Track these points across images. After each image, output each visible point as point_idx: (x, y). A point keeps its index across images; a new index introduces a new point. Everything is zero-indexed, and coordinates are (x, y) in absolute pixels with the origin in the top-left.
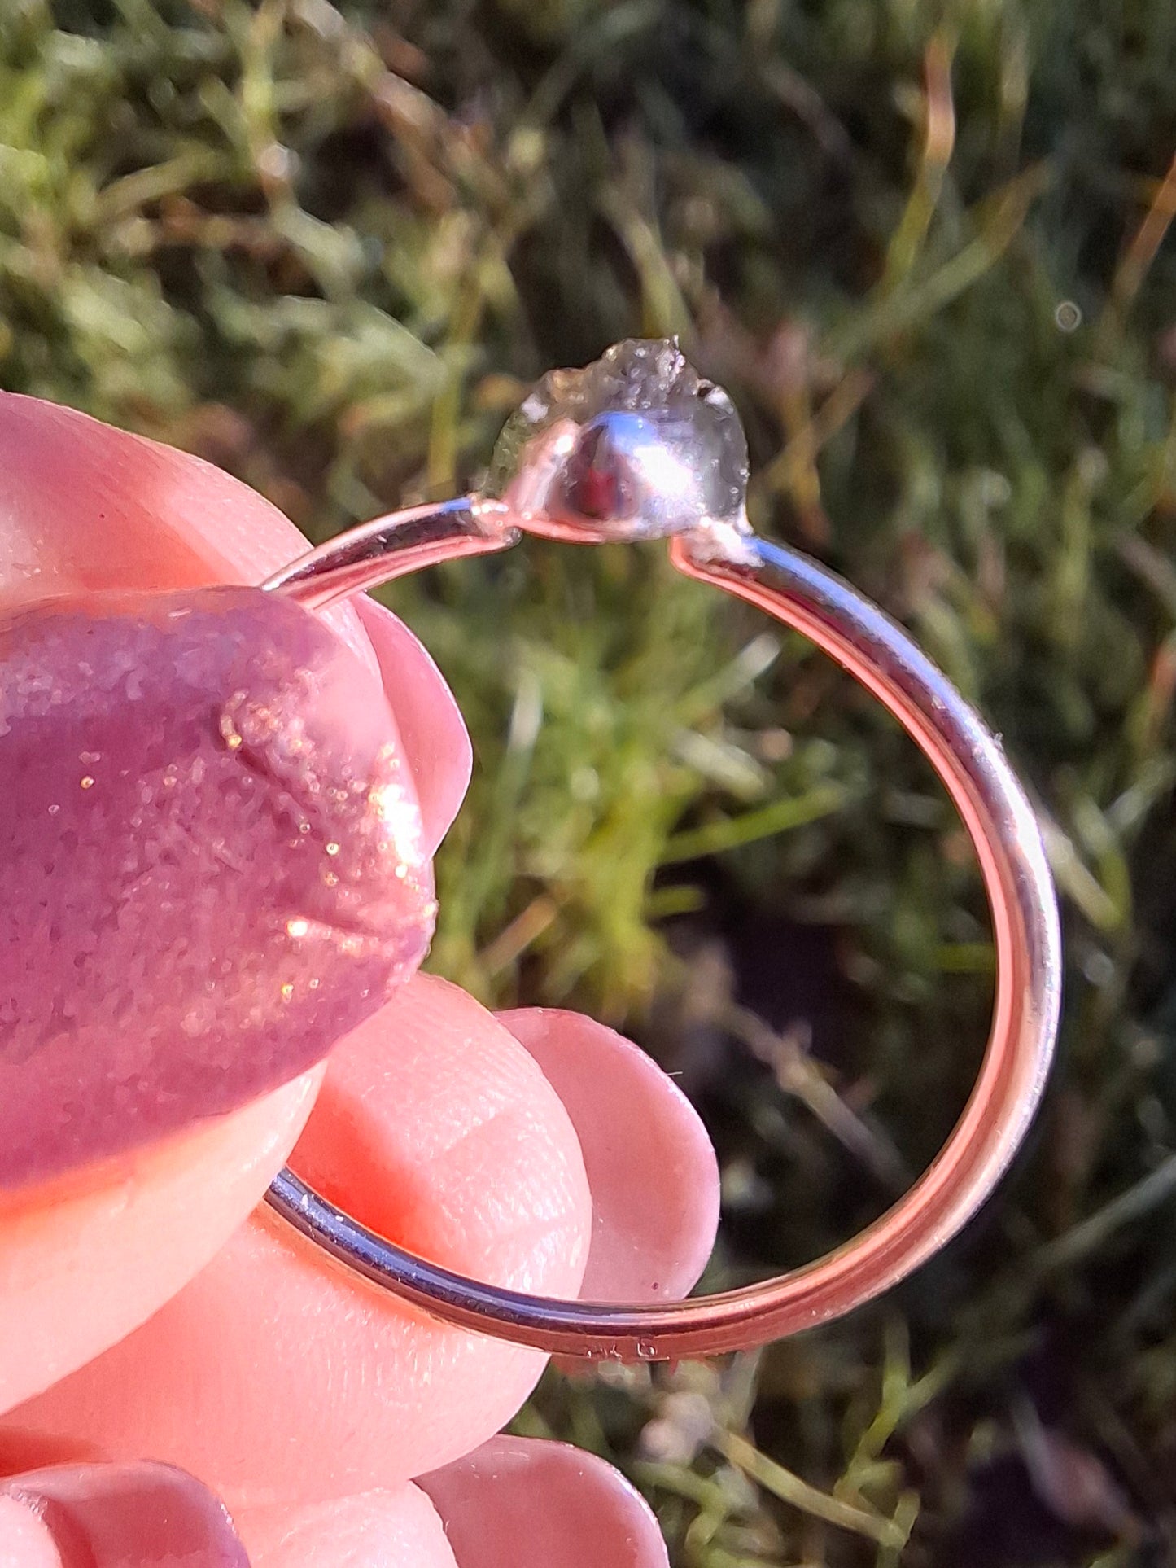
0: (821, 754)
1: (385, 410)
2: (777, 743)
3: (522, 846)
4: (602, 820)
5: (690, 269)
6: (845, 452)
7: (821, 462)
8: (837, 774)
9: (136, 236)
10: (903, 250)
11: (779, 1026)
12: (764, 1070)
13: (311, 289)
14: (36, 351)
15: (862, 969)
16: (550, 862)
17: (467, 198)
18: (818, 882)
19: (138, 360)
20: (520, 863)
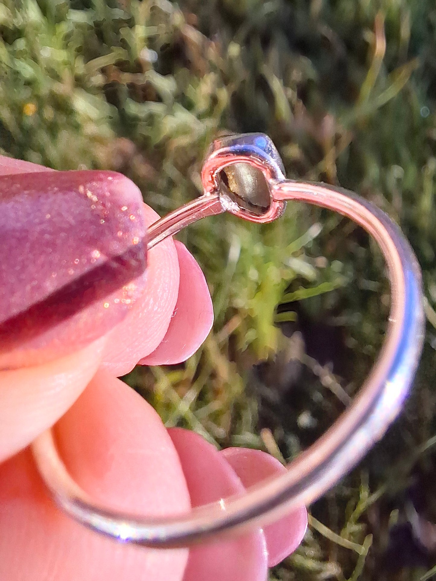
0: (337, 265)
1: (183, 141)
2: (321, 261)
3: (231, 296)
4: (259, 288)
5: (291, 93)
6: (345, 159)
7: (337, 162)
8: (343, 272)
9: (98, 80)
10: (366, 89)
11: (322, 363)
12: (316, 378)
13: (159, 99)
14: (62, 119)
15: (351, 342)
16: (240, 302)
17: (213, 68)
18: (336, 311)
19: (97, 122)
20: (230, 302)
